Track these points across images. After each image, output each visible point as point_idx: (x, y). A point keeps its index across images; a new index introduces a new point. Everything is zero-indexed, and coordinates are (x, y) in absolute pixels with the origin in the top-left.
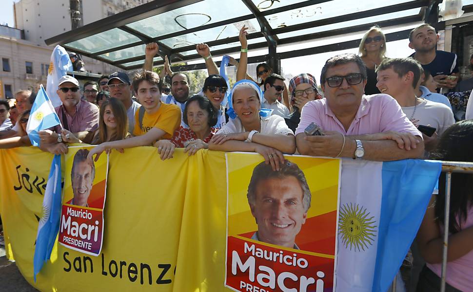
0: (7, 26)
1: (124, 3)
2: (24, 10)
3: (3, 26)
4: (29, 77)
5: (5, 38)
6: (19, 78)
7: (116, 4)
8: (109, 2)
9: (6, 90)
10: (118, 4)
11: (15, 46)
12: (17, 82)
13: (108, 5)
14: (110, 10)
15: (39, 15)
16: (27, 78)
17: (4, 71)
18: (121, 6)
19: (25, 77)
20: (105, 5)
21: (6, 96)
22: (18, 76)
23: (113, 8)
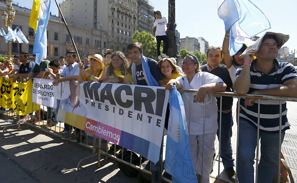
0: (55, 16)
1: (121, 3)
2: (64, 7)
3: (53, 16)
4: (67, 43)
5: (57, 21)
6: (62, 44)
7: (116, 3)
8: (113, 2)
9: (55, 50)
10: (117, 3)
11: (62, 26)
12: (61, 46)
13: (112, 4)
14: (112, 7)
15: (72, 10)
16: (66, 44)
17: (55, 39)
18: (119, 4)
19: (66, 43)
20: (110, 3)
21: (55, 54)
22: (62, 43)
23: (114, 5)
